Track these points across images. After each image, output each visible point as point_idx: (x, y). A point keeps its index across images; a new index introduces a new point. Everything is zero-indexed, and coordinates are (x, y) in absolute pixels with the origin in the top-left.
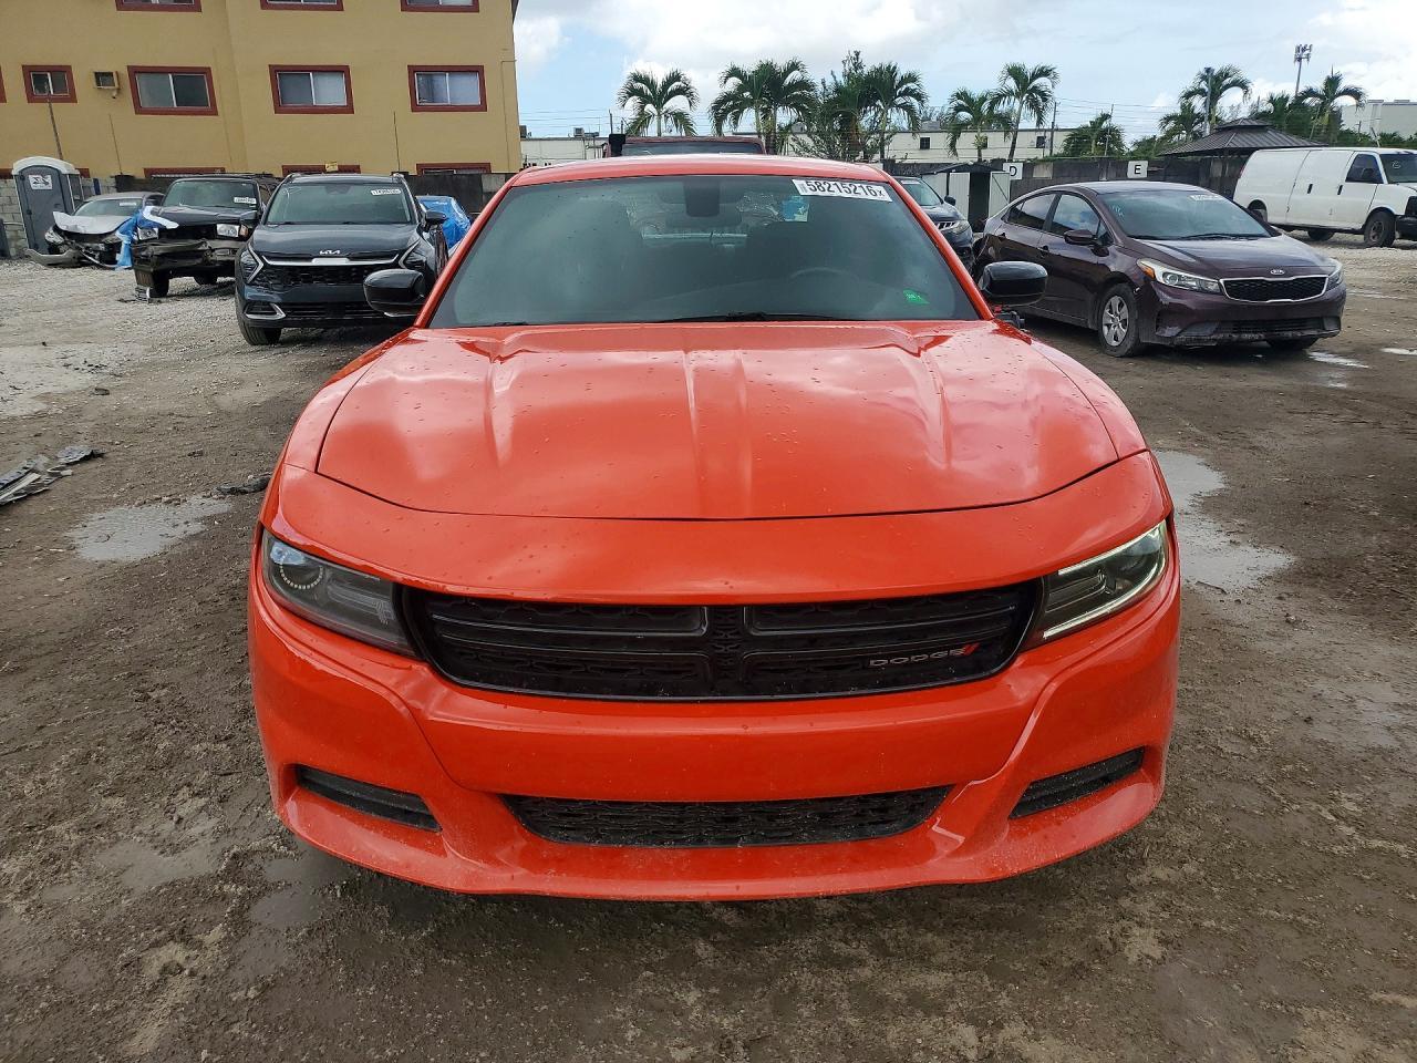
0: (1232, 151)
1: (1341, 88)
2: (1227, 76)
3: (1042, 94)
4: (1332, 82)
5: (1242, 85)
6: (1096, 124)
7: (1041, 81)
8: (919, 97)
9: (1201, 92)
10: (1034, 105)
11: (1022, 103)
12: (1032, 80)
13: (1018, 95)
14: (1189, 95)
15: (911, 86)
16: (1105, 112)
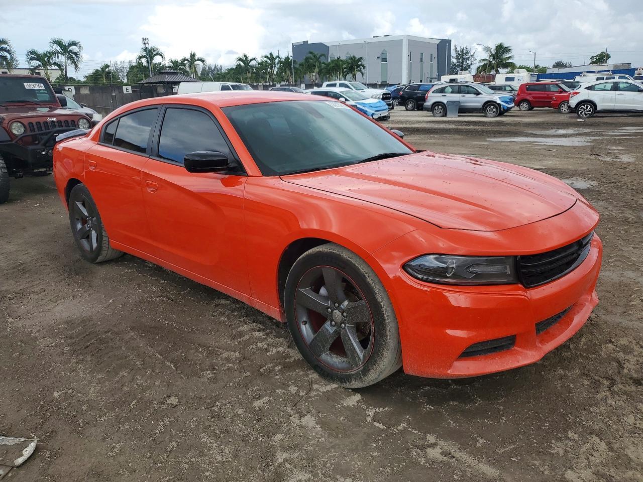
0: (168, 82)
1: (196, 58)
2: (154, 51)
3: (75, 54)
4: (193, 56)
5: (160, 55)
6: (103, 69)
7: (73, 48)
8: (8, 52)
9: (145, 57)
10: (72, 59)
11: (65, 58)
12: (69, 47)
13: (62, 54)
14: (140, 58)
15: (5, 46)
16: (106, 63)
